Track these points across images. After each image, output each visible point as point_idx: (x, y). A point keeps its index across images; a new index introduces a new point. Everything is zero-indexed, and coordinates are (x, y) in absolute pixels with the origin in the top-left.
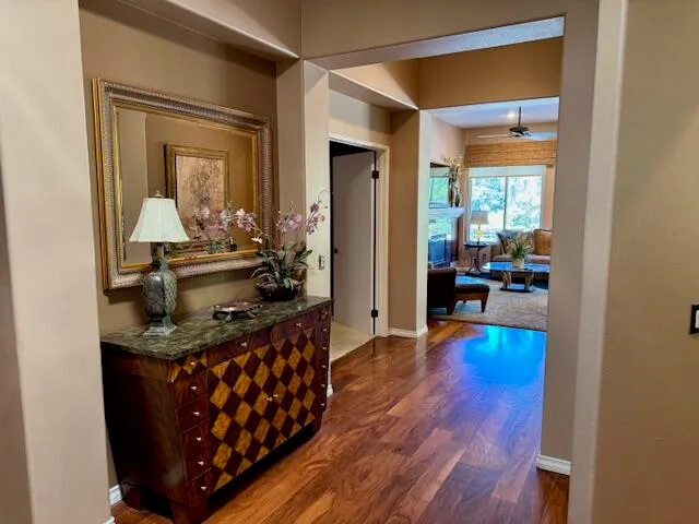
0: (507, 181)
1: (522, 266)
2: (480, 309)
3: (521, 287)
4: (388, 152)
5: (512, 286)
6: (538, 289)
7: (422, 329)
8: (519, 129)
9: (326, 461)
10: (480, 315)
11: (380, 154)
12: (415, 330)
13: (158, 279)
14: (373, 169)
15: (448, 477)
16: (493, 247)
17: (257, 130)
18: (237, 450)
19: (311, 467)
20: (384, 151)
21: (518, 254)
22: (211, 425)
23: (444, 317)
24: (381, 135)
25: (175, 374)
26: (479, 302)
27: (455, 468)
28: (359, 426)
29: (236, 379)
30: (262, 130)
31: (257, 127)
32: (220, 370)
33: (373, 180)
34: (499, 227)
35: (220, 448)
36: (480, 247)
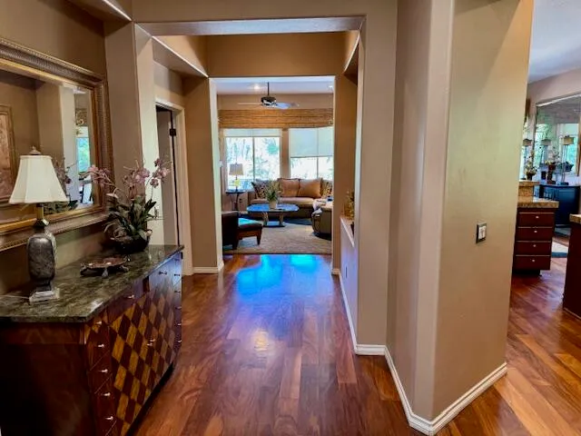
0: (254, 141)
1: (276, 207)
2: (256, 243)
3: (277, 223)
4: (183, 113)
5: (270, 223)
6: (287, 224)
7: (221, 265)
8: (269, 99)
9: (196, 389)
10: (257, 247)
11: (176, 115)
12: (216, 266)
13: (44, 240)
14: (170, 127)
15: (302, 377)
16: (249, 193)
17: (94, 87)
18: (132, 397)
19: (187, 397)
20: (179, 111)
21: (272, 198)
22: (114, 380)
23: (232, 252)
24: (178, 97)
25: (87, 335)
26: (256, 237)
27: (302, 369)
28: (210, 354)
29: (127, 331)
30: (98, 87)
31: (94, 84)
32: (116, 325)
33: (171, 138)
34: (251, 178)
35: (121, 399)
36: (238, 193)
